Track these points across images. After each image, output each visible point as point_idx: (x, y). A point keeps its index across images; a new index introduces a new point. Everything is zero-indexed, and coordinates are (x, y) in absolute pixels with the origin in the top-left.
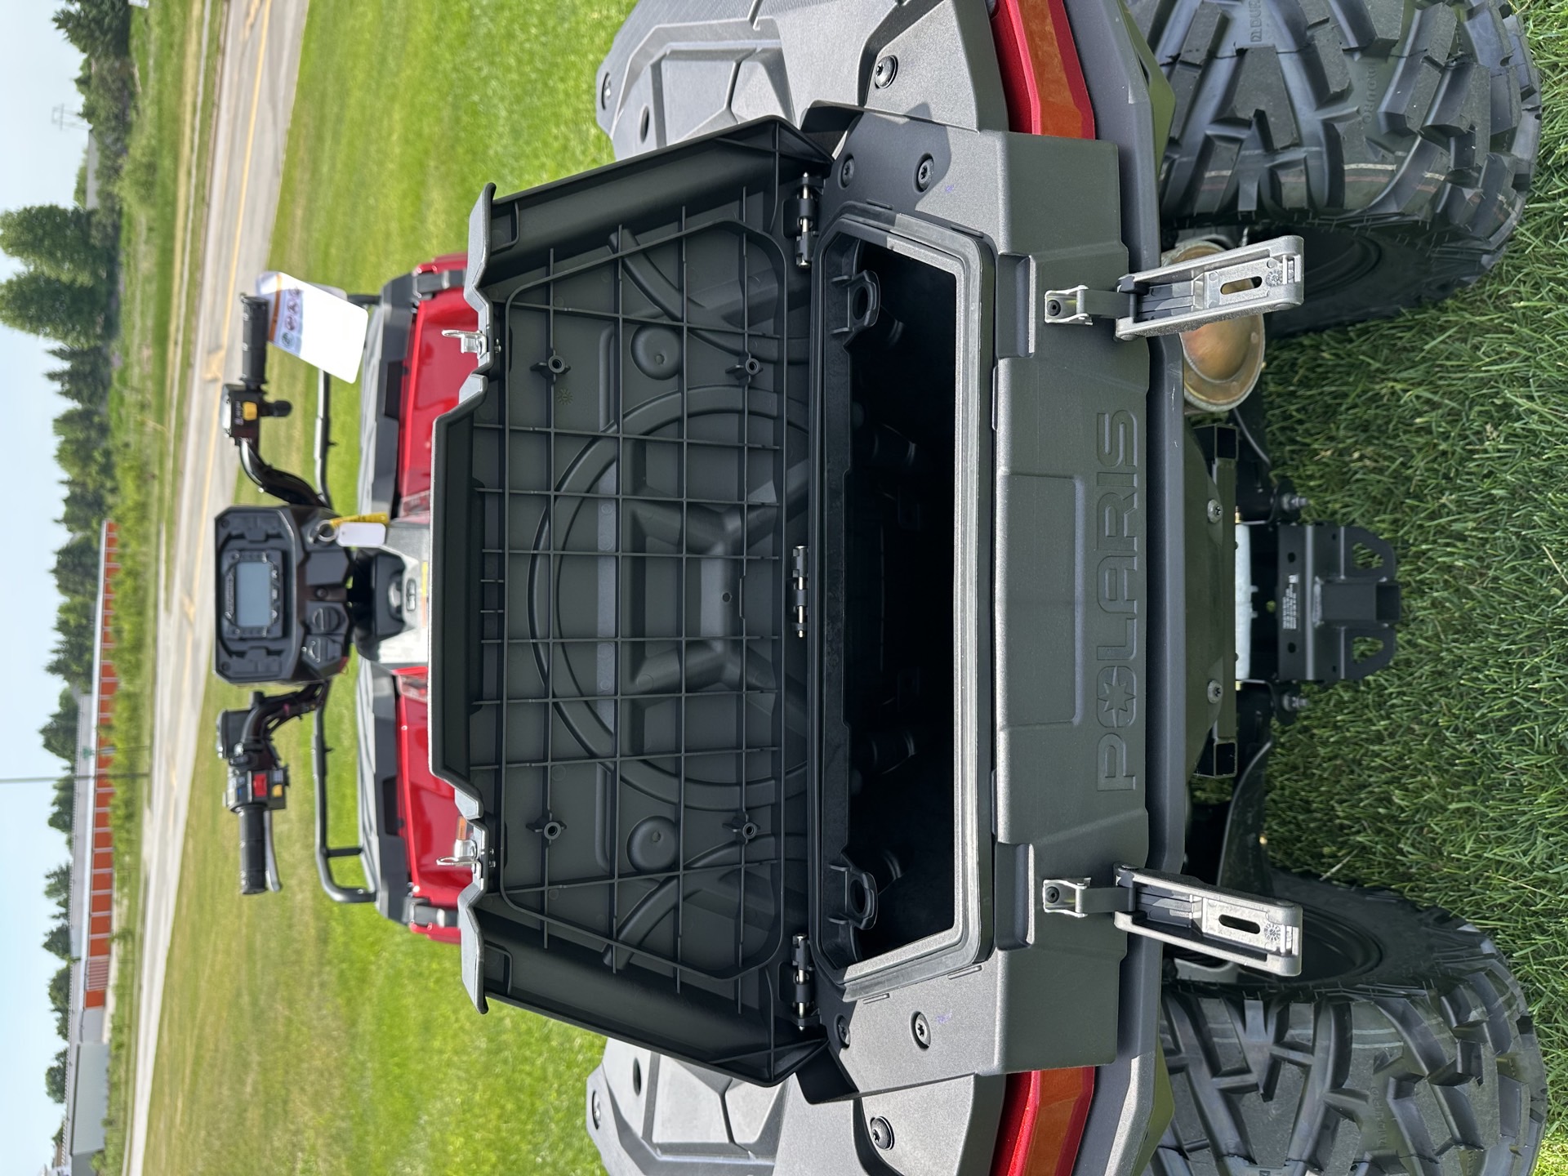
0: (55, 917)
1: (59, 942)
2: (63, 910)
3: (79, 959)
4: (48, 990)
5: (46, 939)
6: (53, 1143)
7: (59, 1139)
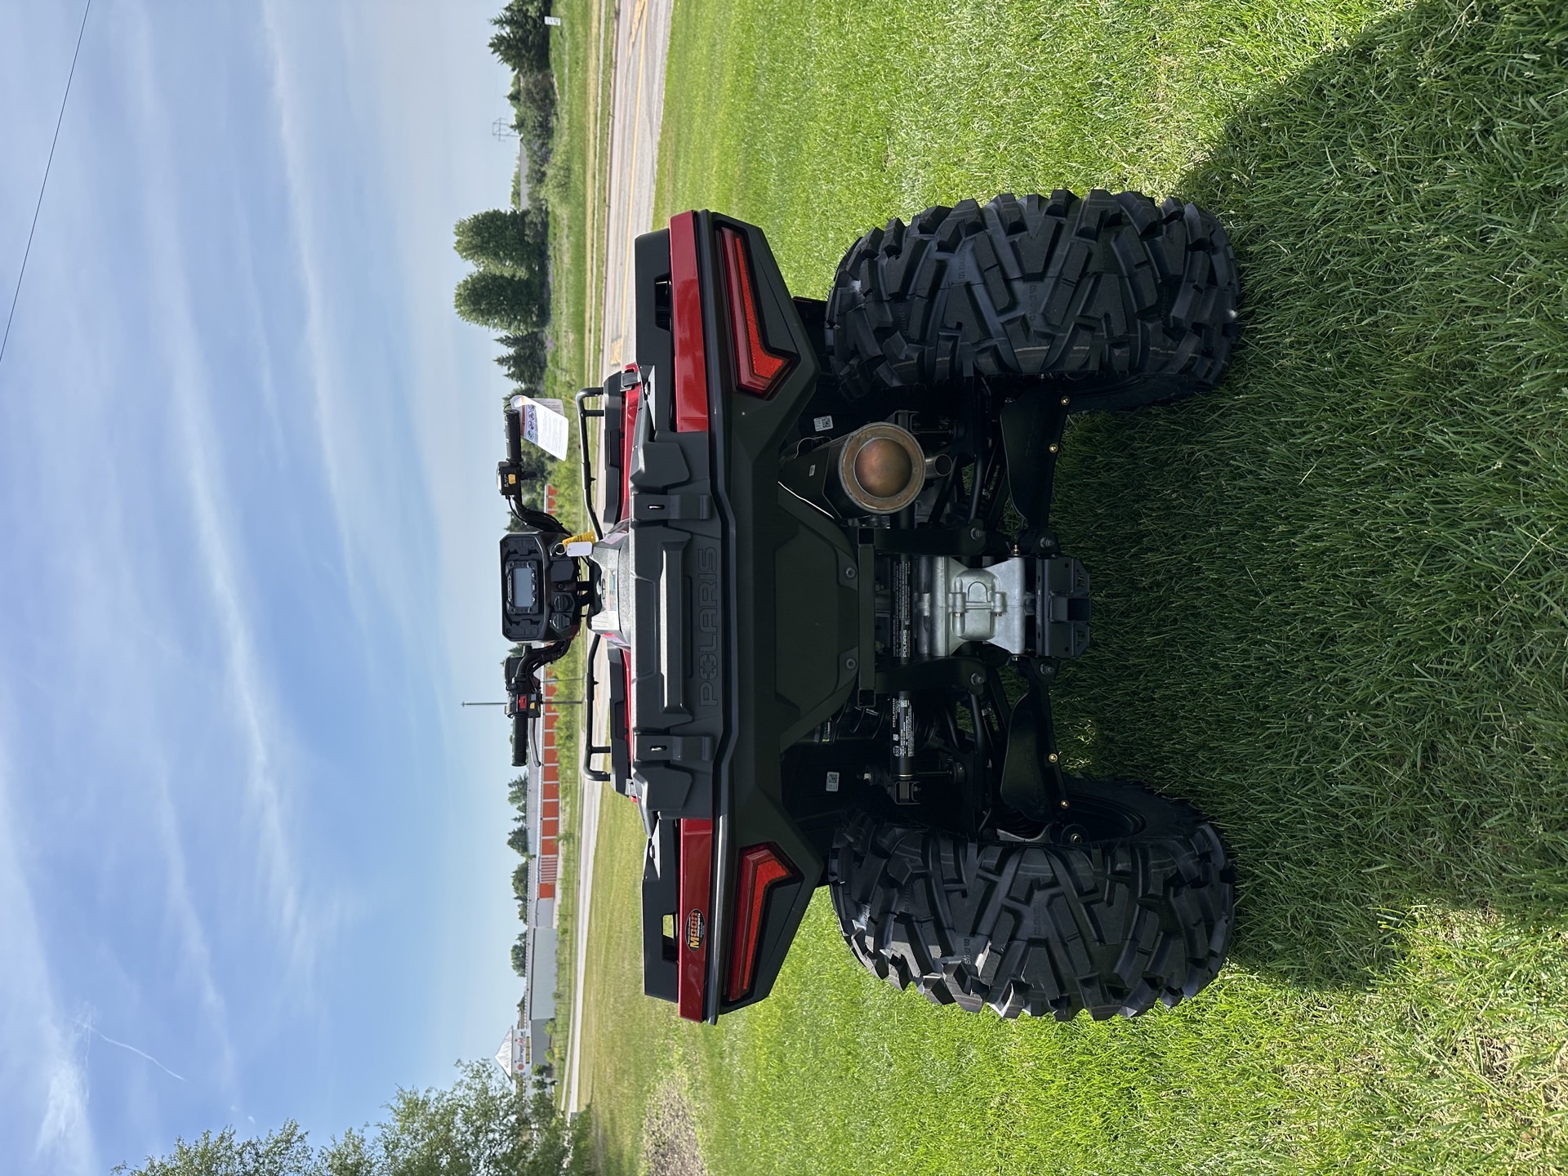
0: (515, 819)
1: (519, 840)
2: (523, 814)
3: (535, 856)
4: (512, 881)
5: (510, 837)
6: (518, 1009)
7: (522, 1005)
